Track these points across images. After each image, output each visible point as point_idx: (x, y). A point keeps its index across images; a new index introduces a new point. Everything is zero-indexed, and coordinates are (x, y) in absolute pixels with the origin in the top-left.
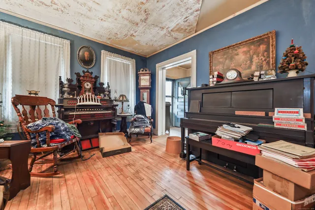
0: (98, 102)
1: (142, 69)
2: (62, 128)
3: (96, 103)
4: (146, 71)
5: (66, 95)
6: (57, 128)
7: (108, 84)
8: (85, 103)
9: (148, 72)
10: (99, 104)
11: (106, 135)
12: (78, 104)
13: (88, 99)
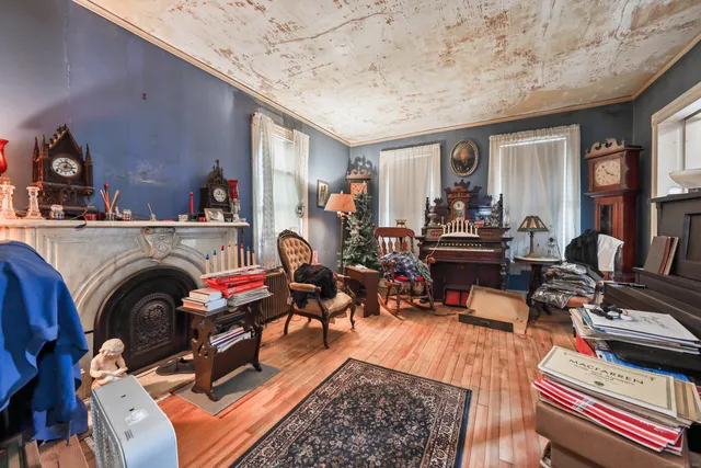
0: (474, 232)
1: (597, 144)
2: (407, 265)
3: (471, 235)
4: (607, 146)
5: (431, 224)
6: (400, 264)
7: (501, 198)
8: (453, 234)
9: (615, 147)
10: (476, 236)
11: (488, 292)
12: (444, 235)
13: (459, 229)
